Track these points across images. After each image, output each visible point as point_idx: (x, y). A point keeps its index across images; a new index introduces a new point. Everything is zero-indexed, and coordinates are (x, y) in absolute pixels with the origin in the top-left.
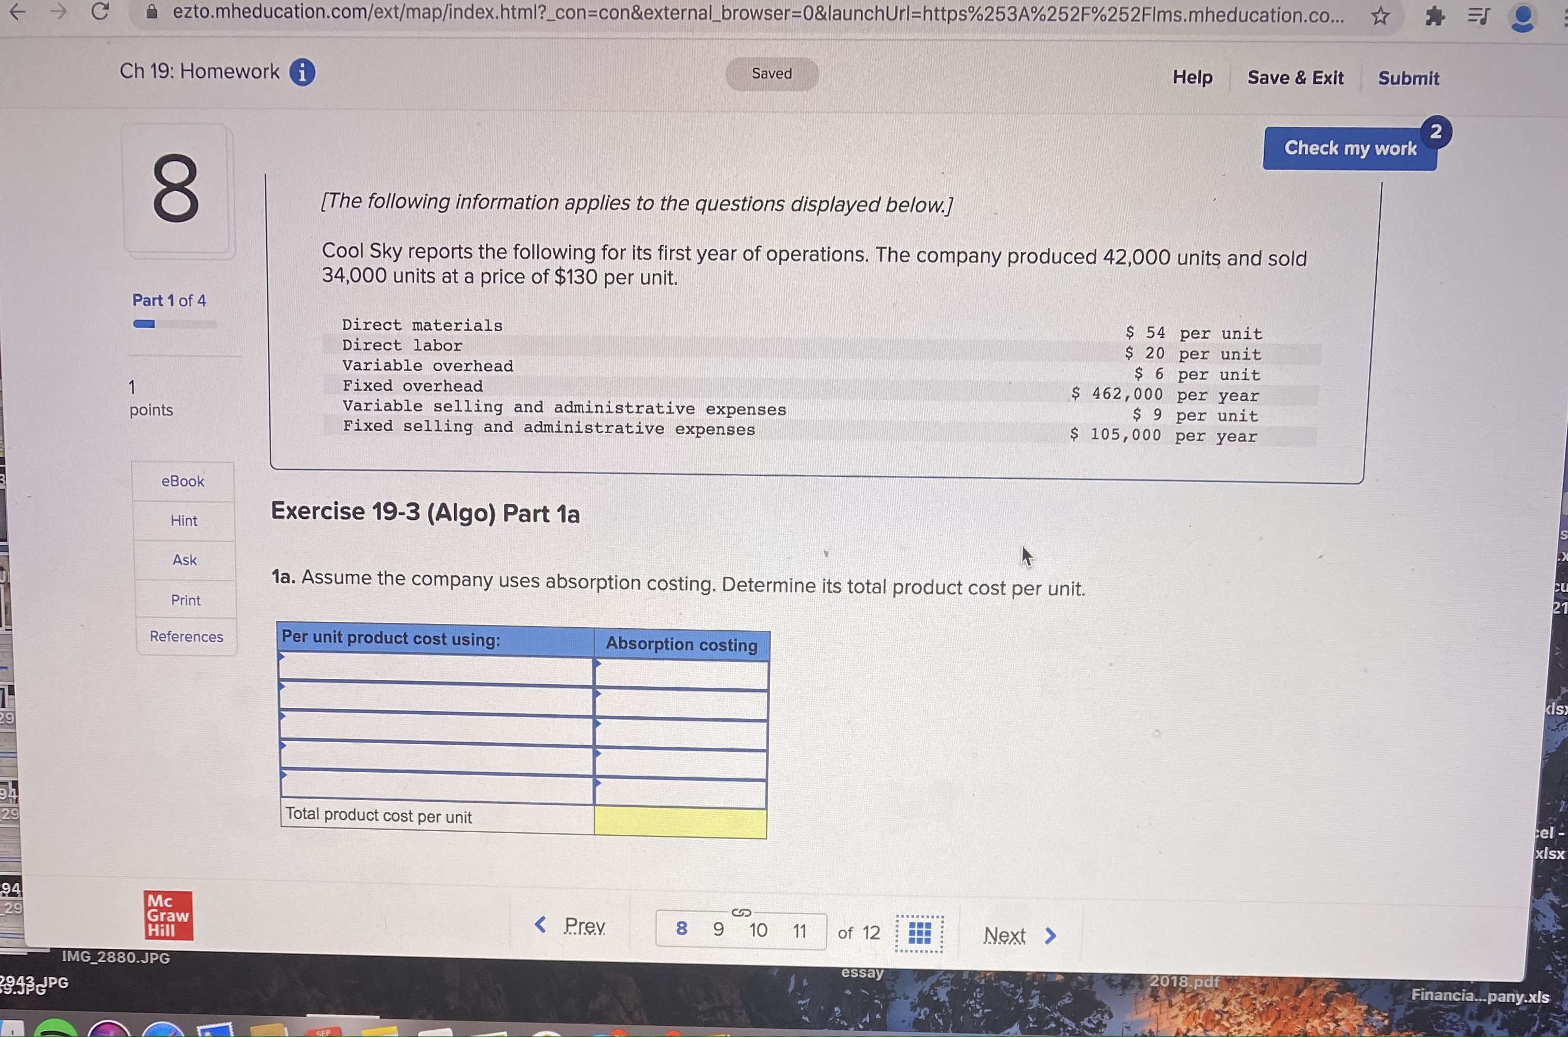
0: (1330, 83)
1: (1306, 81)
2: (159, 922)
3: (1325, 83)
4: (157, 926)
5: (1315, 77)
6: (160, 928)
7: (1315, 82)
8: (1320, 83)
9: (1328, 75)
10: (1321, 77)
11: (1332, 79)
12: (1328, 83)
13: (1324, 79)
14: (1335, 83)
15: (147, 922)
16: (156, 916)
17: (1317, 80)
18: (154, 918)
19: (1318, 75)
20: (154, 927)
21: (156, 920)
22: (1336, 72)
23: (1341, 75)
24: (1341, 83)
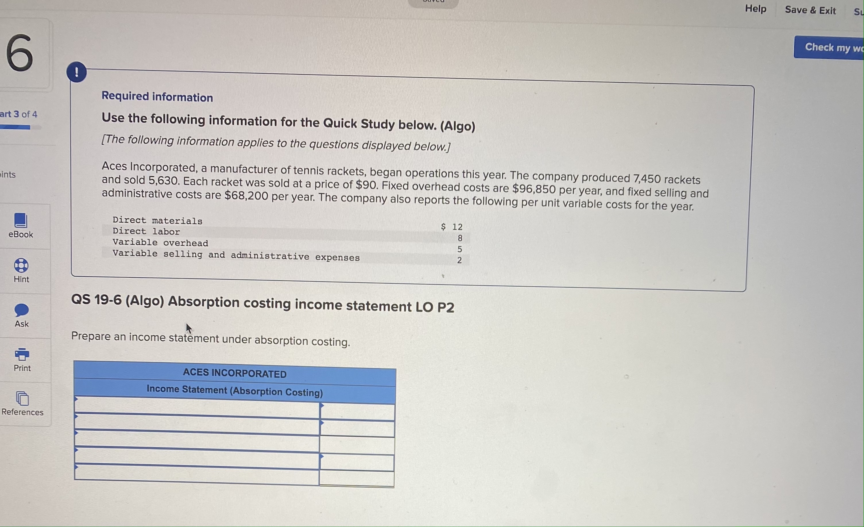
1: (816, 12)
13: (825, 12)
14: (831, 13)
17: (822, 12)
19: (822, 9)
23: (834, 10)
24: (834, 13)
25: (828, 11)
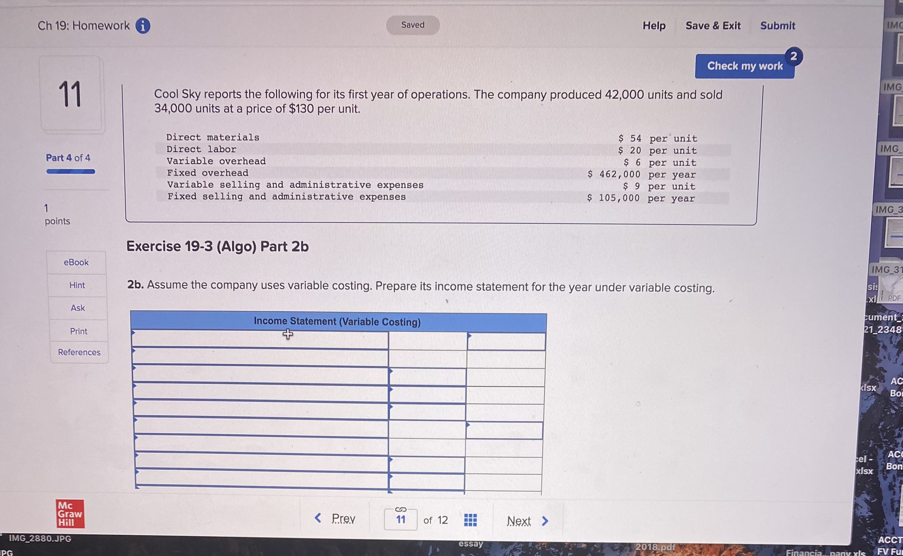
0: (733, 28)
1: (719, 28)
2: (65, 518)
3: (730, 29)
4: (64, 520)
5: (724, 25)
6: (65, 521)
7: (724, 28)
8: (727, 29)
9: (732, 24)
10: (727, 25)
11: (734, 26)
12: (731, 29)
13: (729, 27)
14: (736, 28)
15: (58, 518)
16: (63, 514)
17: (726, 27)
18: (62, 515)
19: (726, 24)
20: (62, 521)
21: (63, 516)
22: (736, 22)
23: (739, 24)
24: (739, 28)
25: (732, 26)
